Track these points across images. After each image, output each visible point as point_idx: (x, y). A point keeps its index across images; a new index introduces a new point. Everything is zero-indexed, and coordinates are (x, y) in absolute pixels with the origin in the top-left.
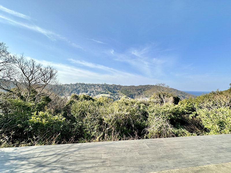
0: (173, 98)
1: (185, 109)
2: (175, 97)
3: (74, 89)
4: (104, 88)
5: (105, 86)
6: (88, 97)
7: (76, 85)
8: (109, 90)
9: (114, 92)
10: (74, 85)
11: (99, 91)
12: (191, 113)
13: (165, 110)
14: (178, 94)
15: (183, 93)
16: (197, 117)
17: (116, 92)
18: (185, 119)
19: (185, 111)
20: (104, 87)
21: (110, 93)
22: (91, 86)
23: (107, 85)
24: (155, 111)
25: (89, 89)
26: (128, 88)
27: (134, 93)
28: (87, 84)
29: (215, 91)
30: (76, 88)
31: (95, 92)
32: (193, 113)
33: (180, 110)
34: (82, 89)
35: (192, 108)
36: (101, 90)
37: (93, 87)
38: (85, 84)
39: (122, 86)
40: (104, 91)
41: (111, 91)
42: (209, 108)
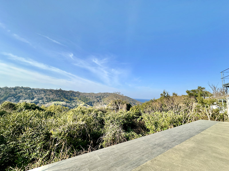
0: (126, 105)
1: (135, 114)
2: (127, 104)
3: (10, 94)
4: (59, 95)
5: (61, 92)
6: (32, 105)
7: (15, 89)
8: (65, 97)
9: (71, 100)
10: (10, 89)
11: (52, 98)
12: (138, 117)
13: (119, 116)
14: (130, 101)
15: (134, 100)
16: (142, 120)
17: (74, 99)
18: (134, 123)
19: (135, 115)
20: (58, 93)
21: (66, 100)
22: (40, 91)
23: (63, 91)
24: (111, 118)
25: (36, 95)
26: (87, 95)
27: (93, 100)
28: (33, 89)
29: (153, 99)
30: (15, 93)
31: (45, 99)
32: (140, 117)
33: (131, 115)
34: (24, 95)
35: (139, 113)
36: (54, 97)
37: (43, 92)
38: (30, 89)
39: (81, 93)
40: (59, 98)
41: (67, 98)
42: (149, 112)
